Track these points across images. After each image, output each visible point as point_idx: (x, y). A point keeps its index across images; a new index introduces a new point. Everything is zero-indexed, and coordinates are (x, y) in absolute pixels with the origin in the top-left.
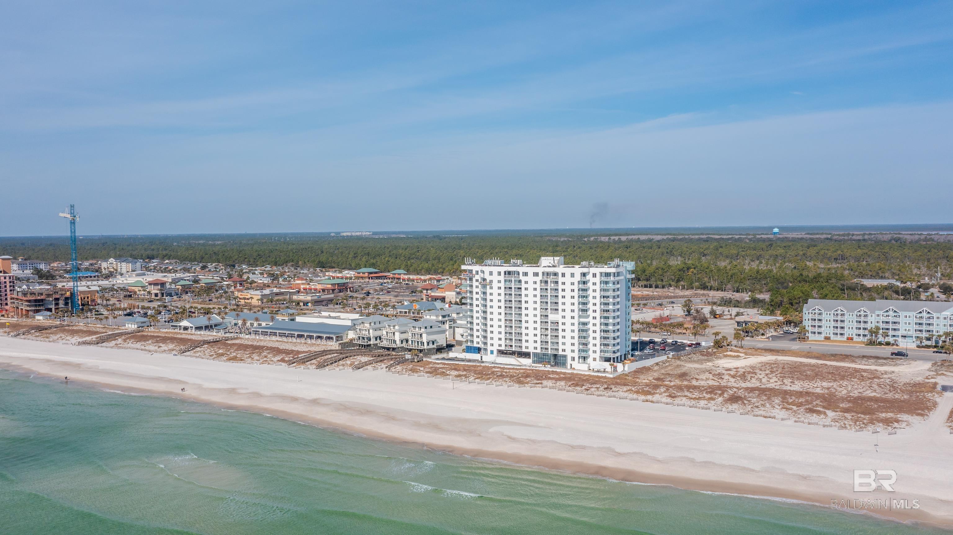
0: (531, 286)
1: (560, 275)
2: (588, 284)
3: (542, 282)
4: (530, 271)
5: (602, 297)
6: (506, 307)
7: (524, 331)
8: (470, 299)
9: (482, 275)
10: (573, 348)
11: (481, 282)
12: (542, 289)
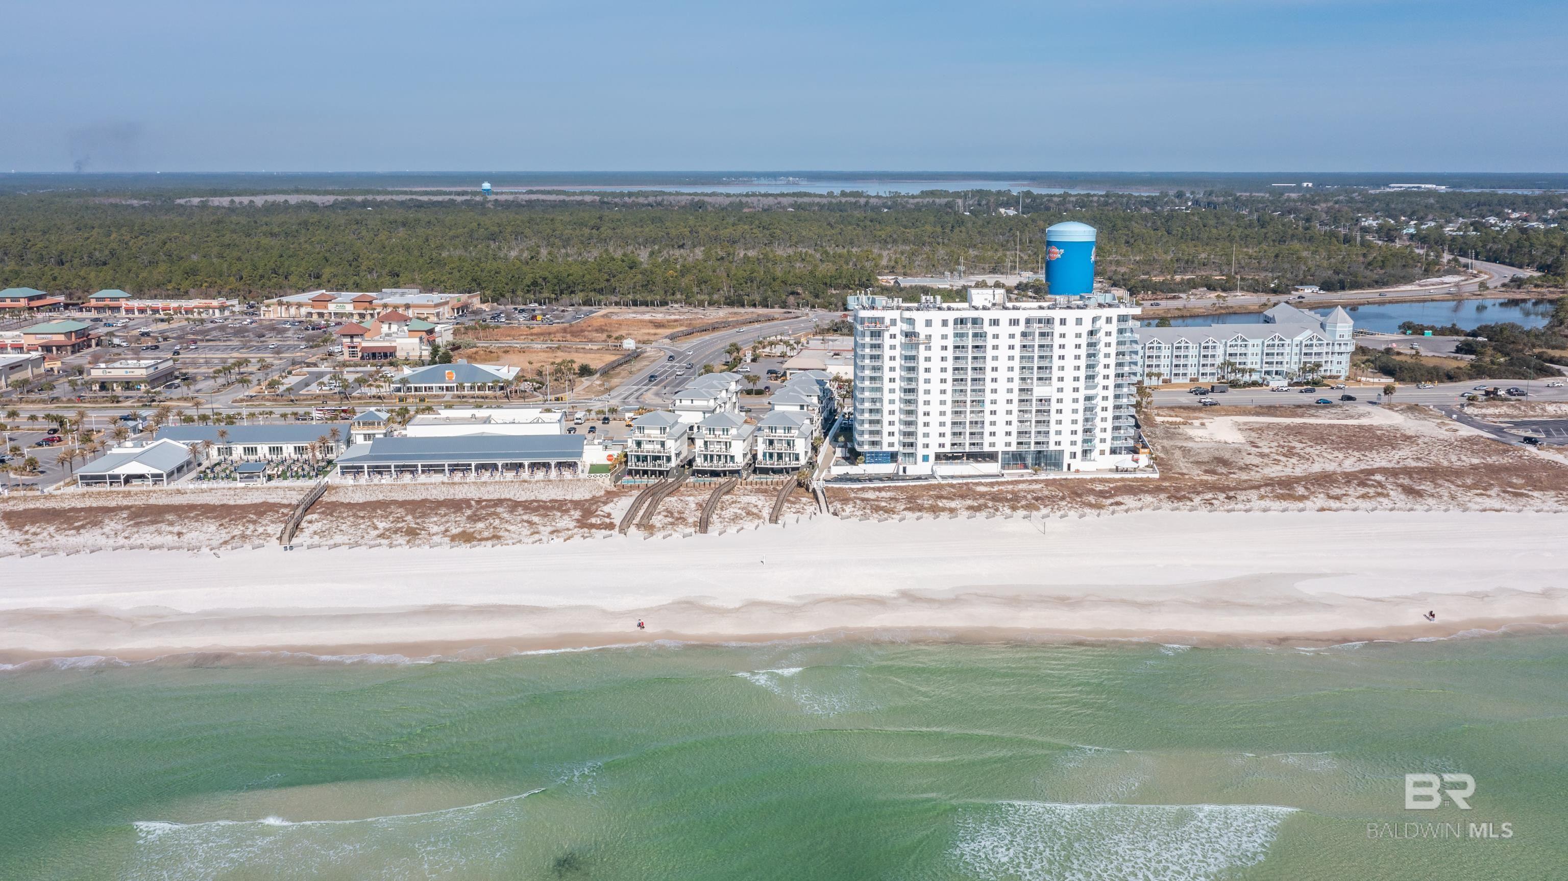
0: (1004, 342)
1: (1057, 322)
2: (1098, 335)
3: (1024, 335)
4: (1004, 316)
5: (1118, 354)
6: (955, 380)
7: (988, 418)
8: (874, 369)
9: (906, 327)
10: (1074, 438)
11: (900, 339)
12: (1024, 346)
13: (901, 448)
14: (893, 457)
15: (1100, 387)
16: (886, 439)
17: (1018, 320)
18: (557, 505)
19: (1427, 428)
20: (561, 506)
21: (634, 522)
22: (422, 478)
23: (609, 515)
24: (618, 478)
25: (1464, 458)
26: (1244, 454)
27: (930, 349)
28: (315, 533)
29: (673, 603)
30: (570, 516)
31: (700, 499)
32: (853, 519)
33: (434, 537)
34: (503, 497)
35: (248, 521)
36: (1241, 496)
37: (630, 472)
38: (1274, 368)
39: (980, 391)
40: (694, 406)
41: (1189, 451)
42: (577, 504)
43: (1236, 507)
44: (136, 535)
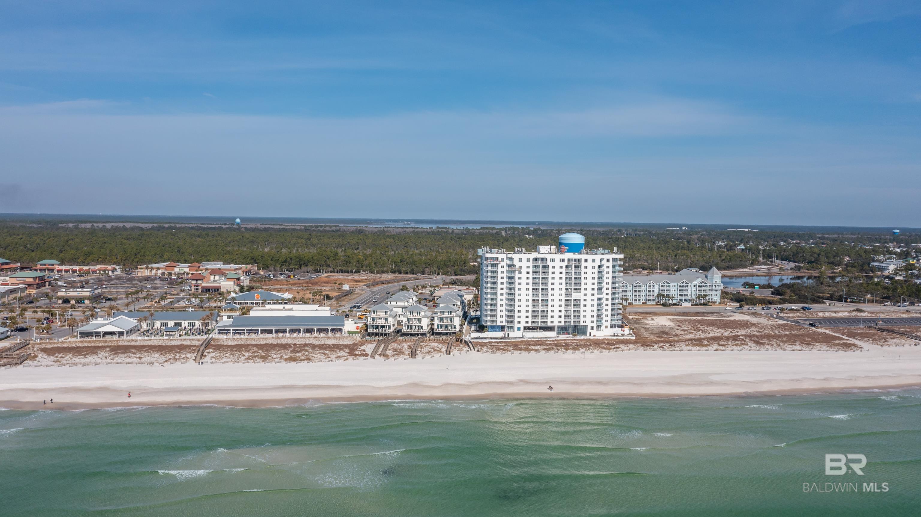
0: (557, 270)
2: (603, 268)
3: (567, 267)
4: (558, 257)
5: (613, 277)
6: (533, 289)
7: (550, 309)
8: (493, 283)
9: (509, 262)
10: (592, 319)
11: (506, 268)
12: (567, 273)
13: (506, 324)
14: (502, 328)
15: (604, 294)
16: (499, 319)
17: (564, 259)
18: (336, 346)
19: (763, 321)
20: (338, 347)
21: (378, 353)
22: (261, 336)
23: (364, 350)
24: (364, 337)
25: (781, 332)
26: (675, 330)
27: (521, 273)
28: (212, 357)
29: (407, 384)
30: (344, 351)
31: (409, 344)
32: (488, 353)
33: (276, 359)
34: (307, 343)
35: (176, 352)
36: (677, 345)
37: (369, 335)
38: (684, 298)
39: (546, 294)
40: (398, 305)
41: (648, 328)
42: (346, 346)
43: (675, 349)
44: (117, 358)
